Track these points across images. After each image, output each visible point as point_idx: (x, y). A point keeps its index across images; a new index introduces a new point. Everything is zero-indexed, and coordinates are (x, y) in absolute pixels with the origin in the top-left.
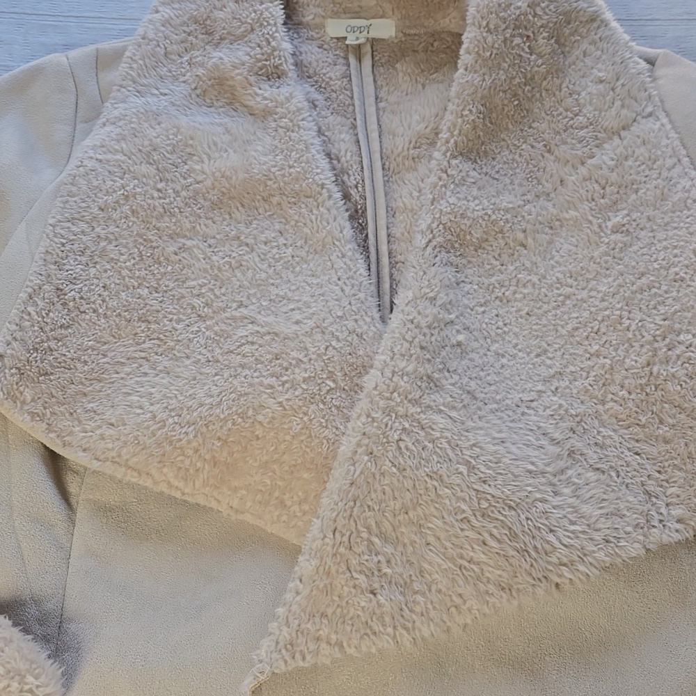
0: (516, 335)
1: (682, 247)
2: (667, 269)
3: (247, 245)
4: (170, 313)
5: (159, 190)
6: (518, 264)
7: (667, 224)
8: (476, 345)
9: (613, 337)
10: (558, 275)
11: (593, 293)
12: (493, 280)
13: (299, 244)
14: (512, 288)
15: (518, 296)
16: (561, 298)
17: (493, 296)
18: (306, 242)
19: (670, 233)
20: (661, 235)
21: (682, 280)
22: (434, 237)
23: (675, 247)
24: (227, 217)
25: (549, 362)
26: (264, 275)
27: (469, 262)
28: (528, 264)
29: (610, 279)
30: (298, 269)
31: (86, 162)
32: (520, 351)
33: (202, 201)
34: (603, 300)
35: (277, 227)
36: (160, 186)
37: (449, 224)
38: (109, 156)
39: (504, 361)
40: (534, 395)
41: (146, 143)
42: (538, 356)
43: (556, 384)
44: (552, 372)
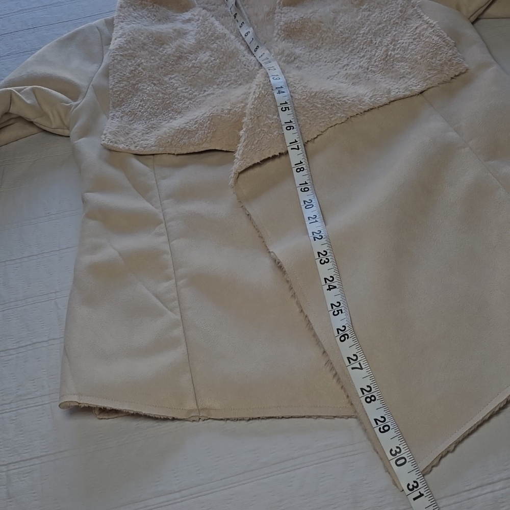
0: (326, 58)
1: (395, 11)
2: (390, 21)
3: (198, 67)
4: (174, 102)
5: (153, 60)
6: (321, 31)
8: (307, 66)
9: (369, 48)
10: (340, 30)
11: (359, 35)
12: (311, 42)
13: (221, 57)
14: (321, 42)
15: (324, 44)
16: (344, 39)
17: (313, 48)
18: (224, 55)
19: (388, 7)
20: (385, 8)
21: (397, 23)
22: (280, 36)
23: (392, 11)
24: (186, 60)
25: (341, 63)
26: (210, 76)
27: (299, 40)
28: (325, 29)
29: (365, 28)
30: (224, 68)
32: (328, 62)
33: (173, 58)
34: (363, 37)
35: (208, 55)
36: (153, 58)
37: (285, 29)
38: (126, 53)
39: (321, 68)
41: (141, 43)
42: (336, 62)
43: (345, 68)
44: (343, 65)
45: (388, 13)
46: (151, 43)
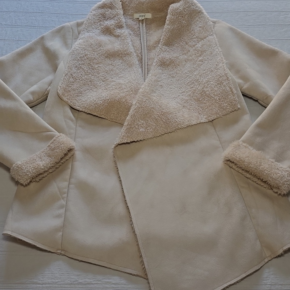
0: (175, 84)
2: (210, 69)
3: (114, 66)
5: (93, 54)
6: (177, 69)
7: (211, 59)
8: (165, 86)
9: (196, 83)
10: (186, 71)
11: (193, 75)
12: (171, 73)
13: (126, 65)
14: (175, 75)
15: (176, 76)
16: (186, 76)
17: (171, 76)
18: (127, 65)
19: (212, 61)
20: (210, 62)
22: (157, 63)
23: (212, 64)
24: (109, 60)
25: (182, 90)
26: (117, 72)
27: (166, 69)
28: (179, 69)
29: (197, 72)
30: (125, 71)
31: (76, 48)
32: (176, 88)
33: (103, 56)
34: (195, 76)
35: (121, 62)
36: (93, 53)
37: (161, 61)
38: (81, 46)
39: (171, 89)
40: (178, 96)
41: (90, 43)
42: (180, 88)
43: (183, 94)
44: (182, 91)
45: (210, 65)
46: (95, 44)
